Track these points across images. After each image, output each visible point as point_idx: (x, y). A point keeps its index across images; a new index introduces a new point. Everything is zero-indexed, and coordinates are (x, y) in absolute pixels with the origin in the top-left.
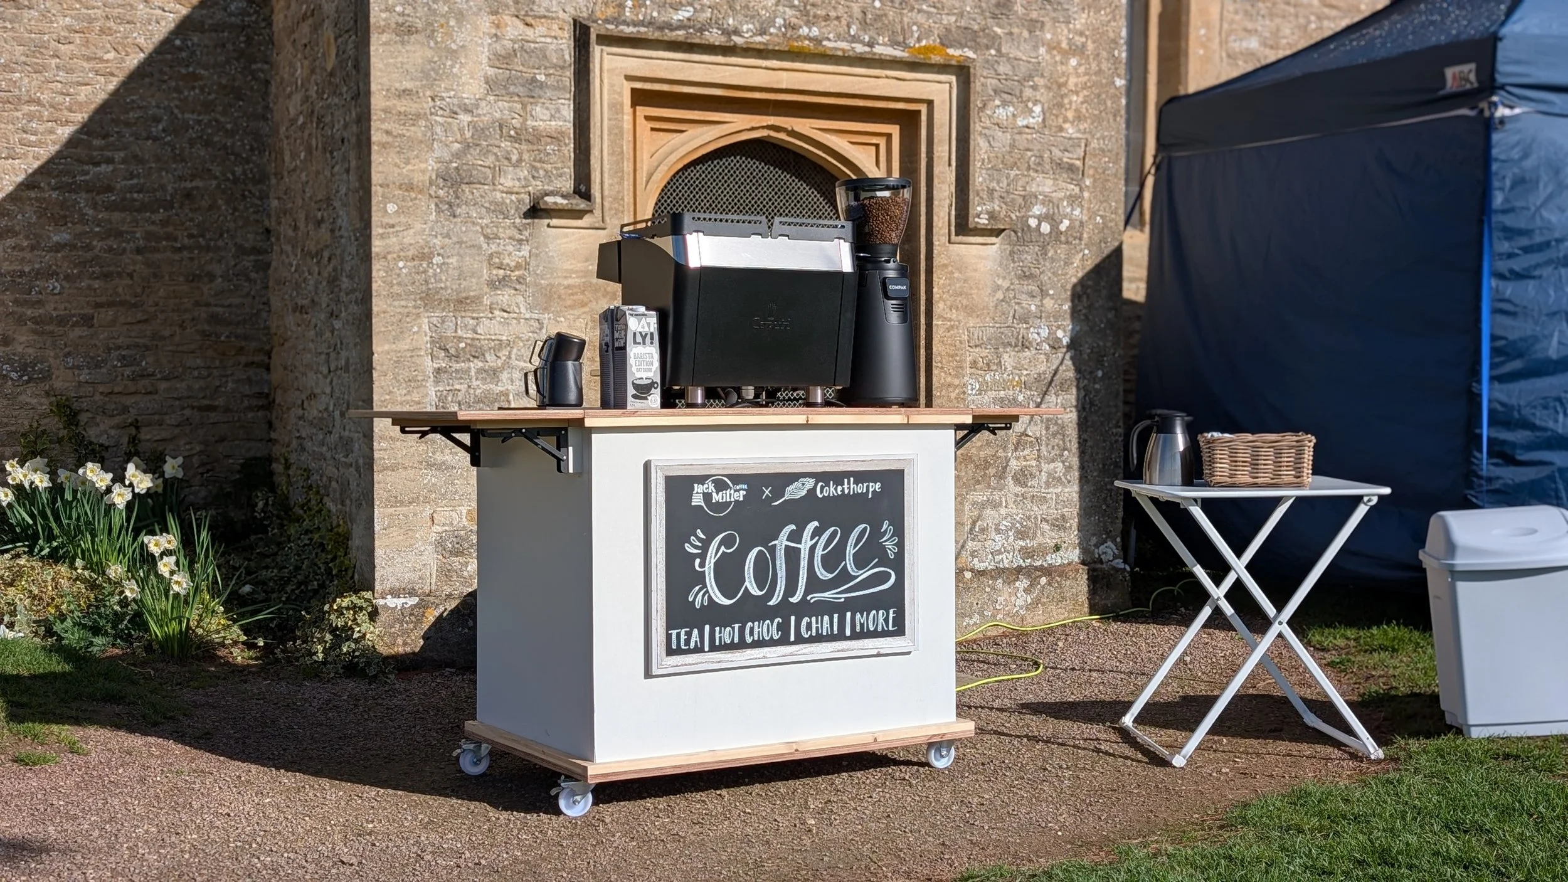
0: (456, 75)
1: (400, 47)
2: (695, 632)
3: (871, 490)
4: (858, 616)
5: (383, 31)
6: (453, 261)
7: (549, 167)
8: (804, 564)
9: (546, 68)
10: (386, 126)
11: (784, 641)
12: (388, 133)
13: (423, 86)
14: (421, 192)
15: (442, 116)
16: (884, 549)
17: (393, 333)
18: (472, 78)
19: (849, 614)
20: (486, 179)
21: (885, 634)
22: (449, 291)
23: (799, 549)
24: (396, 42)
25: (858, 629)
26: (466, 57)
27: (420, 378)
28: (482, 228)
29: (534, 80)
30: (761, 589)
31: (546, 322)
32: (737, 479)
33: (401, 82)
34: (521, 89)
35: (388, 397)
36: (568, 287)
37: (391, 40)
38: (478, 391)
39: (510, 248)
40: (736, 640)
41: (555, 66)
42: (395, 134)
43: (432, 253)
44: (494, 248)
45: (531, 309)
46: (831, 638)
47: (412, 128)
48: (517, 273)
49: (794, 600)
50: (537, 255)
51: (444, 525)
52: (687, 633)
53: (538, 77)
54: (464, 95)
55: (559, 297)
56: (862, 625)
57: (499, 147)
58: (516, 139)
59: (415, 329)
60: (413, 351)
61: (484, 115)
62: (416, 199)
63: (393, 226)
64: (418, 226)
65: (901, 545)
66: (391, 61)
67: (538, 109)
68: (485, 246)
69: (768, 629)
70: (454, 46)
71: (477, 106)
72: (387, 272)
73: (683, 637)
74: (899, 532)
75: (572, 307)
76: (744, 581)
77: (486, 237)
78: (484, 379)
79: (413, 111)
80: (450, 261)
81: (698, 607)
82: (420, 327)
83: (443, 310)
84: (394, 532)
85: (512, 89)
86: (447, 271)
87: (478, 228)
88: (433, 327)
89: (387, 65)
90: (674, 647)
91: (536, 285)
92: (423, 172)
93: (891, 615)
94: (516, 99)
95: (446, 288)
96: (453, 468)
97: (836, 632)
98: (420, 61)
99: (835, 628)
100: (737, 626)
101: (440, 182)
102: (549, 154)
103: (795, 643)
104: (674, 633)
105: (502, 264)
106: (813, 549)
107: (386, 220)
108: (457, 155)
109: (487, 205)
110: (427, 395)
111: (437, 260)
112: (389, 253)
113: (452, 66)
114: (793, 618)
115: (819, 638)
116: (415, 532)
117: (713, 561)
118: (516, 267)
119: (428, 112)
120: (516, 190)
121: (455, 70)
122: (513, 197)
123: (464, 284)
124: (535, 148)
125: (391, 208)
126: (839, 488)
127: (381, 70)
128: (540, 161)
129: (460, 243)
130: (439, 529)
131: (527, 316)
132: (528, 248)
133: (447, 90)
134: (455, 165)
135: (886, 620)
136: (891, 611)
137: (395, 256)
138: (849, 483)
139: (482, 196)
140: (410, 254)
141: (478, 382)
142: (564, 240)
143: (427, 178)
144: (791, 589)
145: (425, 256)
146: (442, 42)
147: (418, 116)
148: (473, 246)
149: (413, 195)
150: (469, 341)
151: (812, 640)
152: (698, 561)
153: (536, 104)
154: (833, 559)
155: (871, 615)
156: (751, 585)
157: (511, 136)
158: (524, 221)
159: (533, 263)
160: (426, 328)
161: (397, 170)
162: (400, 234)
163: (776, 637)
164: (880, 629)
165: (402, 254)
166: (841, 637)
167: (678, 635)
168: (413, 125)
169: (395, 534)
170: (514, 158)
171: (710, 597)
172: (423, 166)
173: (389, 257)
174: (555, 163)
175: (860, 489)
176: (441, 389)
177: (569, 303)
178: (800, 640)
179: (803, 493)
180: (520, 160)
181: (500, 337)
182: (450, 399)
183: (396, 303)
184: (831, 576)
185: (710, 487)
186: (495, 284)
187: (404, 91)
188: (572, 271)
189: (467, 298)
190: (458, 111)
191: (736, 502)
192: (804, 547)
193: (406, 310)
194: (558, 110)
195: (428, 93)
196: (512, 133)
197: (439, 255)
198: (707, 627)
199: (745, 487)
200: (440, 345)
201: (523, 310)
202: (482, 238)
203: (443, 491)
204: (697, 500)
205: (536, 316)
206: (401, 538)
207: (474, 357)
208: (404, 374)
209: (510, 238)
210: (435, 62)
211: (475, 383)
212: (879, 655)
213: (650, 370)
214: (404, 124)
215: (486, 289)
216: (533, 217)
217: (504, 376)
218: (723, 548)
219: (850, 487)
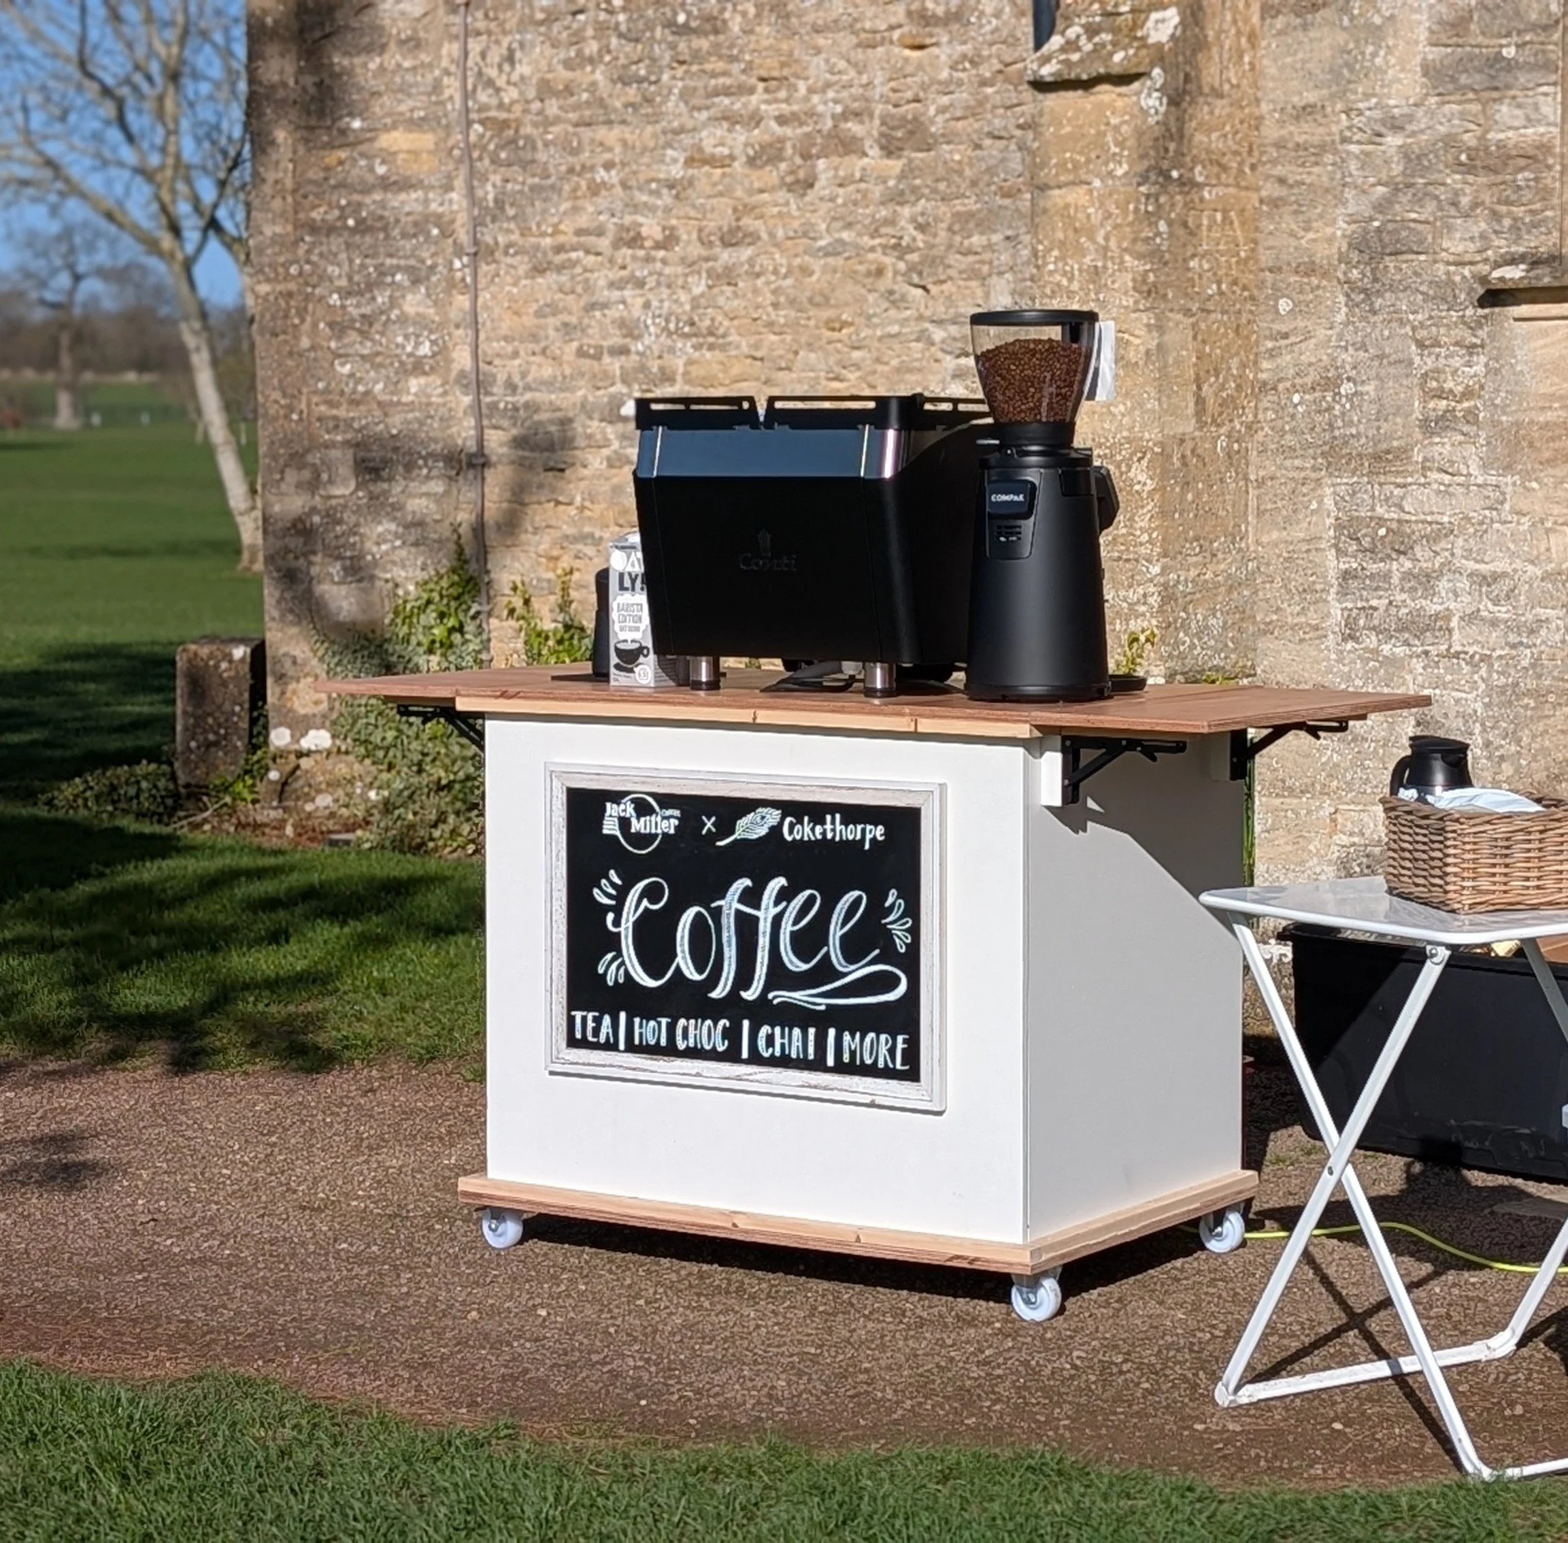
0: (1379, 69)
1: (1300, 34)
2: (607, 1020)
3: (868, 837)
4: (847, 1037)
5: (1279, 12)
6: (1370, 388)
7: (1519, 211)
8: (764, 941)
9: (1519, 33)
10: (1279, 171)
11: (731, 1055)
12: (1282, 181)
13: (1332, 96)
14: (1325, 275)
15: (1359, 142)
16: (889, 935)
17: (1284, 513)
18: (1403, 70)
19: (832, 1032)
20: (1421, 242)
21: (888, 1073)
22: (1363, 440)
23: (757, 919)
24: (1295, 28)
25: (846, 1058)
26: (1395, 36)
27: (1318, 587)
28: (1414, 329)
29: (1499, 57)
30: (700, 970)
31: (1509, 489)
32: (666, 800)
33: (1301, 94)
34: (1478, 77)
35: (1275, 617)
36: (1546, 426)
37: (1288, 25)
38: (1404, 611)
39: (1456, 362)
40: (663, 1042)
41: (1533, 28)
42: (1291, 181)
43: (1339, 376)
44: (1430, 362)
45: (1485, 466)
46: (802, 1064)
47: (1316, 170)
48: (1466, 405)
49: (750, 995)
50: (1497, 372)
51: (1352, 834)
52: (595, 1019)
53: (1505, 52)
54: (1392, 102)
55: (1531, 445)
56: (853, 1054)
57: (1444, 184)
58: (1469, 169)
59: (1314, 505)
60: (1308, 541)
61: (1422, 131)
62: (1318, 287)
63: (1286, 336)
64: (1321, 333)
65: (915, 931)
66: (1289, 60)
67: (1504, 109)
68: (1417, 360)
69: (708, 1032)
70: (1377, 20)
71: (1410, 118)
72: (1276, 412)
73: (591, 1024)
74: (913, 910)
75: (1550, 462)
76: (675, 956)
77: (1421, 345)
78: (1413, 590)
79: (1316, 140)
80: (1366, 388)
81: (610, 983)
82: (1320, 502)
83: (1354, 474)
84: (1281, 837)
85: (1464, 79)
86: (1360, 407)
87: (1408, 329)
88: (1339, 501)
89: (1282, 68)
90: (578, 1036)
91: (1495, 424)
92: (1330, 240)
93: (900, 1046)
94: (1471, 95)
95: (1357, 436)
96: (1365, 739)
97: (811, 1057)
98: (1329, 53)
99: (811, 1050)
100: (664, 1021)
101: (1355, 256)
102: (1519, 188)
103: (748, 1062)
104: (578, 1015)
105: (1442, 390)
106: (777, 921)
107: (1277, 327)
108: (1381, 207)
109: (1423, 288)
110: (1328, 615)
111: (1347, 388)
112: (1279, 381)
113: (1374, 55)
114: (746, 1023)
115: (784, 1061)
116: (1310, 841)
117: (632, 920)
118: (1463, 394)
119: (1337, 138)
120: (1468, 258)
121: (1378, 61)
122: (1466, 271)
123: (1385, 427)
124: (1500, 178)
125: (1284, 305)
126: (818, 829)
127: (1273, 79)
128: (1508, 203)
129: (1381, 357)
130: (1345, 840)
131: (1480, 480)
132: (1483, 359)
133: (1367, 96)
134: (1376, 224)
135: (892, 1051)
136: (900, 1038)
137: (1288, 384)
138: (833, 822)
139: (1416, 274)
140: (1309, 380)
141: (1404, 596)
142: (1542, 342)
143: (1335, 250)
144: (744, 977)
145: (1330, 383)
146: (1360, 15)
147: (1323, 148)
148: (1400, 362)
149: (1315, 281)
150: (1394, 526)
151: (773, 1062)
152: (610, 917)
153: (1499, 100)
154: (810, 941)
155: (868, 1040)
156: (684, 962)
157: (1461, 164)
158: (1480, 312)
159: (1490, 386)
160: (1329, 503)
161: (1293, 242)
162: (1296, 348)
163: (721, 1049)
164: (881, 1064)
165: (1298, 381)
166: (818, 1065)
167: (584, 1019)
168: (1317, 164)
169: (1281, 841)
170: (1465, 201)
171: (627, 972)
172: (1329, 230)
173: (1281, 387)
174: (1531, 202)
175: (852, 833)
176: (1350, 605)
177: (1547, 455)
178: (755, 1059)
179: (763, 831)
180: (1475, 205)
181: (1438, 518)
182: (1362, 622)
183: (1288, 463)
184: (804, 967)
185: (628, 809)
186: (1434, 426)
187: (1304, 108)
188: (1552, 397)
189: (1388, 452)
190: (1383, 130)
191: (665, 835)
192: (765, 913)
193: (1303, 474)
194: (1536, 107)
195: (1339, 106)
196: (1463, 157)
197: (1349, 379)
198: (623, 1016)
199: (677, 813)
200: (1348, 529)
201: (1474, 470)
202: (1414, 347)
203: (1349, 778)
204: (610, 827)
205: (1493, 480)
206: (1289, 848)
207: (1399, 552)
208: (1297, 581)
209: (1457, 344)
210: (1349, 52)
211: (1399, 597)
212: (872, 1105)
213: (637, 629)
214: (1303, 165)
215: (1418, 435)
216: (1493, 305)
217: (1443, 585)
218: (645, 903)
219: (835, 829)
